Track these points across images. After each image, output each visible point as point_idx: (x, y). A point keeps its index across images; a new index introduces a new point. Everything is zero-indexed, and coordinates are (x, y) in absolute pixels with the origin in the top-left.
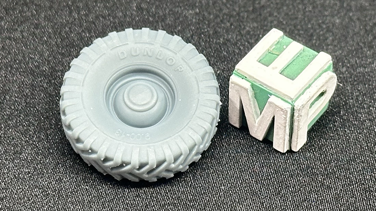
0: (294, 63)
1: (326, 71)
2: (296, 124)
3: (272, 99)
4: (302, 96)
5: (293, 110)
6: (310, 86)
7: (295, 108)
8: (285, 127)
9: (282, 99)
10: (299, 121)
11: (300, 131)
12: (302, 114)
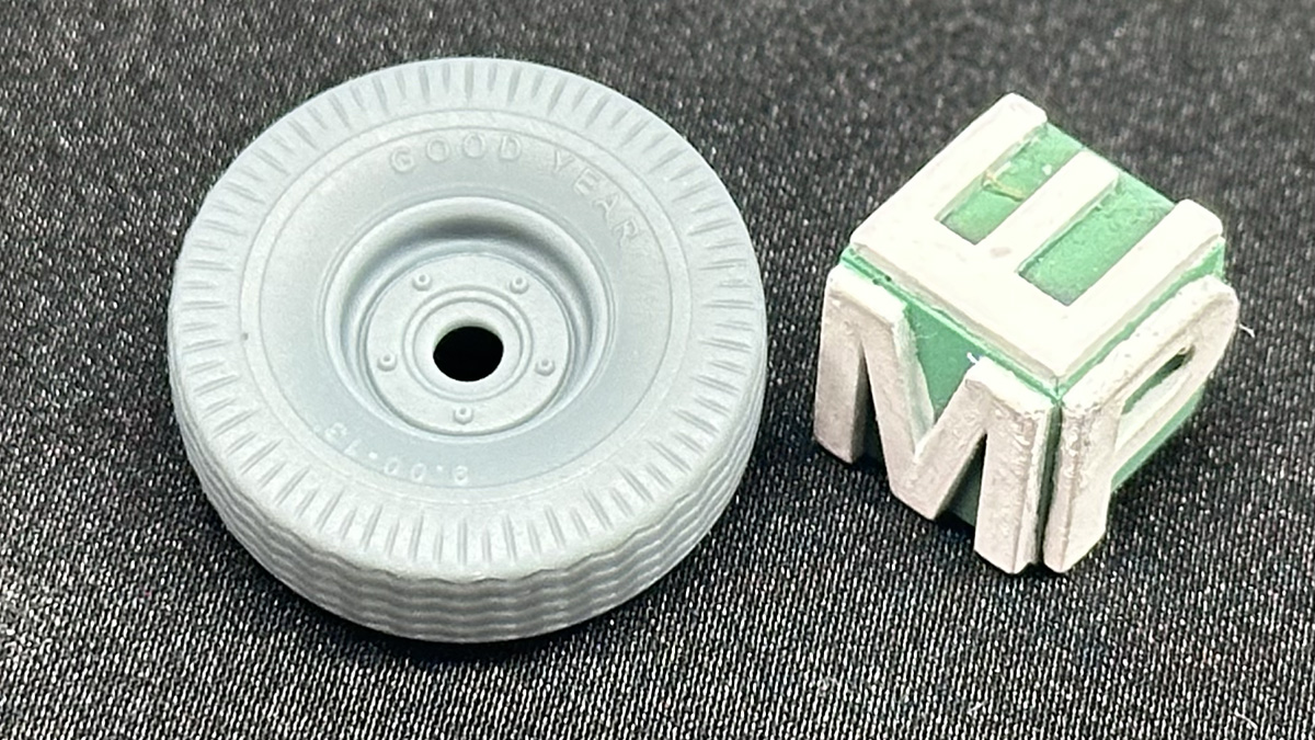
0: (1076, 236)
1: (1197, 275)
2: (1065, 472)
3: (982, 371)
4: (1097, 369)
5: (1057, 419)
6: (1130, 330)
7: (1066, 413)
8: (1025, 480)
9: (1019, 375)
10: (1080, 461)
11: (1080, 498)
12: (1092, 438)
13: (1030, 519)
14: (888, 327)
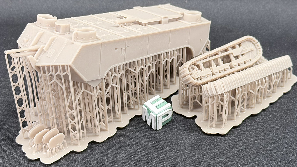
0: (160, 105)
1: (169, 108)
3: (151, 113)
4: (160, 114)
5: (156, 117)
6: (163, 111)
8: (154, 122)
9: (154, 114)
10: (158, 120)
11: (159, 124)
12: (159, 119)
13: (155, 125)
14: (146, 110)
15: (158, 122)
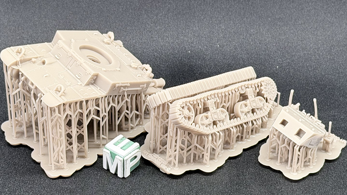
0: (126, 145)
1: (137, 149)
4: (127, 156)
6: (131, 153)
7: (124, 160)
9: (120, 157)
10: (126, 165)
11: (127, 169)
12: (127, 162)
13: (122, 172)
14: (108, 153)
15: (126, 166)
